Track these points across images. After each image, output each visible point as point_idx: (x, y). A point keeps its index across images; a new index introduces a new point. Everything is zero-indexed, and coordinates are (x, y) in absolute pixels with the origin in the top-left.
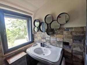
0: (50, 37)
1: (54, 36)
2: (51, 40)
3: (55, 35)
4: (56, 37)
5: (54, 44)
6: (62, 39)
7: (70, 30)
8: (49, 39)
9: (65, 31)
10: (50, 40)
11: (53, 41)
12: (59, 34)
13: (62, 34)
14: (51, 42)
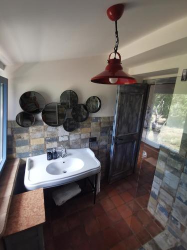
0: (70, 134)
1: (77, 132)
2: (71, 139)
3: (79, 130)
4: (80, 133)
5: (76, 146)
6: (89, 135)
7: (99, 121)
8: (66, 139)
9: (93, 122)
10: (68, 141)
11: (74, 141)
12: (86, 127)
13: (90, 127)
14: (71, 144)
